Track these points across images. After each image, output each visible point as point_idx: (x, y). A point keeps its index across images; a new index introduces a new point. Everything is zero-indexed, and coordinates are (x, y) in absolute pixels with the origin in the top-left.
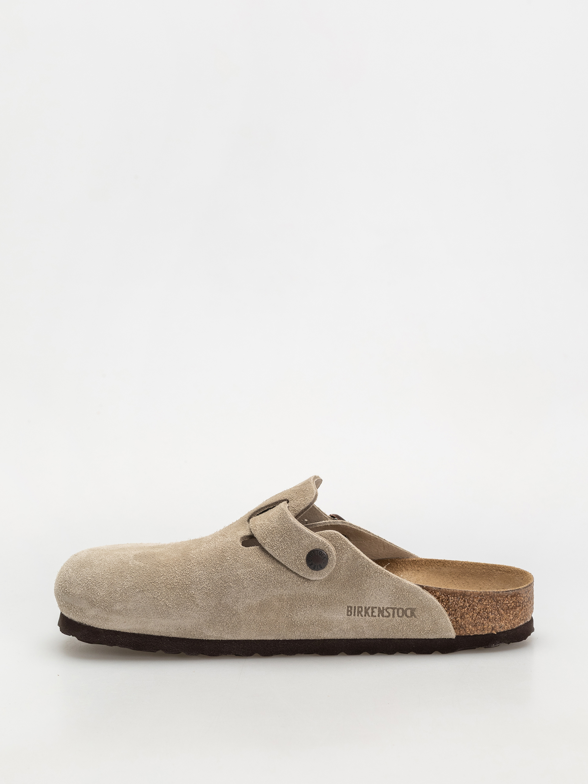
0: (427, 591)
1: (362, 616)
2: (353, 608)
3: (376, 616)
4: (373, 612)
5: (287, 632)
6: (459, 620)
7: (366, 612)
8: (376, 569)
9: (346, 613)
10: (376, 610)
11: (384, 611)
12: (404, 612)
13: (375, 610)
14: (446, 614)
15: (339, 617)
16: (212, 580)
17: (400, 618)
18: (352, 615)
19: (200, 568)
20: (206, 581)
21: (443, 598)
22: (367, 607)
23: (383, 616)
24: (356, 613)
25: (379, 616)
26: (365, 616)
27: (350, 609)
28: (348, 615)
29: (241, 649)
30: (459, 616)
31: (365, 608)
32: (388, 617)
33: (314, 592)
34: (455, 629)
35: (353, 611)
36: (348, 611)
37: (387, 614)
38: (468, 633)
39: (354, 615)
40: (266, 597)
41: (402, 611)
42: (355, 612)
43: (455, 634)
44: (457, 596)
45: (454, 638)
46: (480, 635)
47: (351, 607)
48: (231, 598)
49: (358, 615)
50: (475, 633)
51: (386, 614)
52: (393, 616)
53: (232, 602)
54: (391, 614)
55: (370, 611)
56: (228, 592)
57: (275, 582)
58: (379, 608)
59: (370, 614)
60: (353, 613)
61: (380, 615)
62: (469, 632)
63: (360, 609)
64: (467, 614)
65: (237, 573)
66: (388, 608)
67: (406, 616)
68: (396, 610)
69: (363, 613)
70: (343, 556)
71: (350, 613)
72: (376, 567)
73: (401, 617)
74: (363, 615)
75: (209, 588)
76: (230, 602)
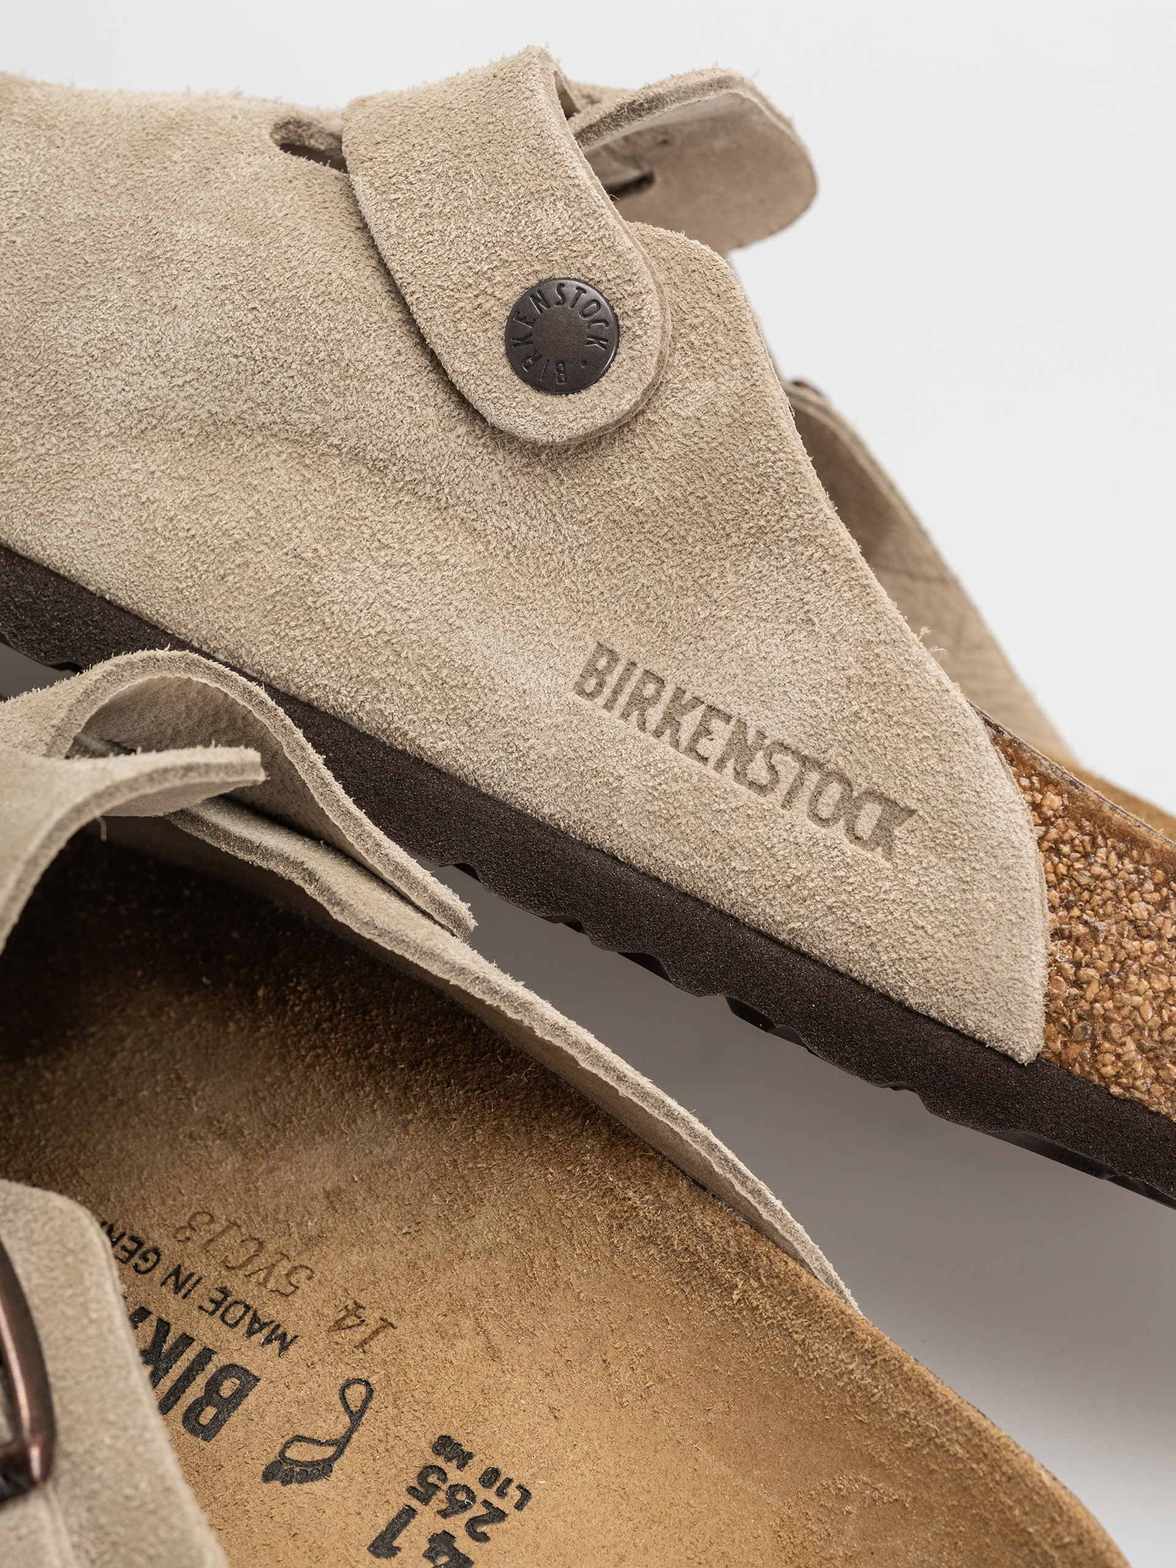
0: (1011, 764)
1: (642, 726)
2: (619, 669)
3: (704, 760)
4: (704, 731)
5: (263, 630)
6: (1089, 983)
7: (670, 720)
8: (817, 522)
9: (575, 673)
10: (721, 730)
11: (760, 754)
12: (850, 805)
13: (716, 724)
14: (1041, 921)
15: (534, 676)
16: (49, 210)
17: (813, 827)
18: (600, 700)
19: (28, 141)
20: (17, 204)
21: (1066, 837)
22: (688, 696)
23: (739, 775)
24: (623, 699)
25: (720, 764)
26: (658, 733)
27: (602, 663)
28: (581, 692)
29: (17, 607)
30: (1100, 963)
31: (680, 692)
32: (762, 789)
33: (479, 498)
34: (1049, 1018)
35: (612, 680)
36: (591, 669)
37: (764, 777)
38: (1104, 1070)
39: (608, 706)
40: (245, 408)
41: (838, 797)
42: (616, 693)
43: (1042, 1043)
44: (1138, 862)
45: (1026, 1056)
46: (1158, 1114)
47: (614, 657)
48: (88, 331)
49: (625, 716)
50: (1137, 1094)
51: (758, 769)
52: (787, 803)
53: (79, 350)
54: (783, 787)
55: (690, 722)
56: (87, 298)
57: (322, 355)
58: (742, 725)
59: (685, 737)
60: (607, 691)
61: (730, 764)
62: (1109, 1070)
63: (650, 689)
64: (1144, 973)
65: (175, 229)
66: (785, 747)
67: (850, 829)
68: (814, 777)
69: (655, 715)
70: (693, 386)
71: (593, 681)
72: (821, 516)
73: (823, 822)
74: (652, 726)
75: (14, 238)
76: (71, 346)
